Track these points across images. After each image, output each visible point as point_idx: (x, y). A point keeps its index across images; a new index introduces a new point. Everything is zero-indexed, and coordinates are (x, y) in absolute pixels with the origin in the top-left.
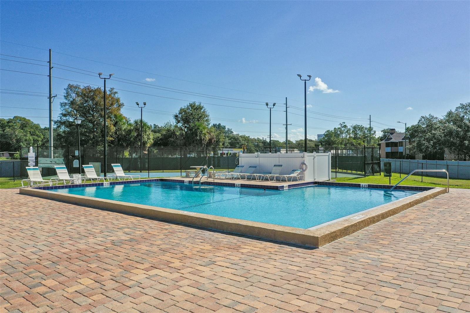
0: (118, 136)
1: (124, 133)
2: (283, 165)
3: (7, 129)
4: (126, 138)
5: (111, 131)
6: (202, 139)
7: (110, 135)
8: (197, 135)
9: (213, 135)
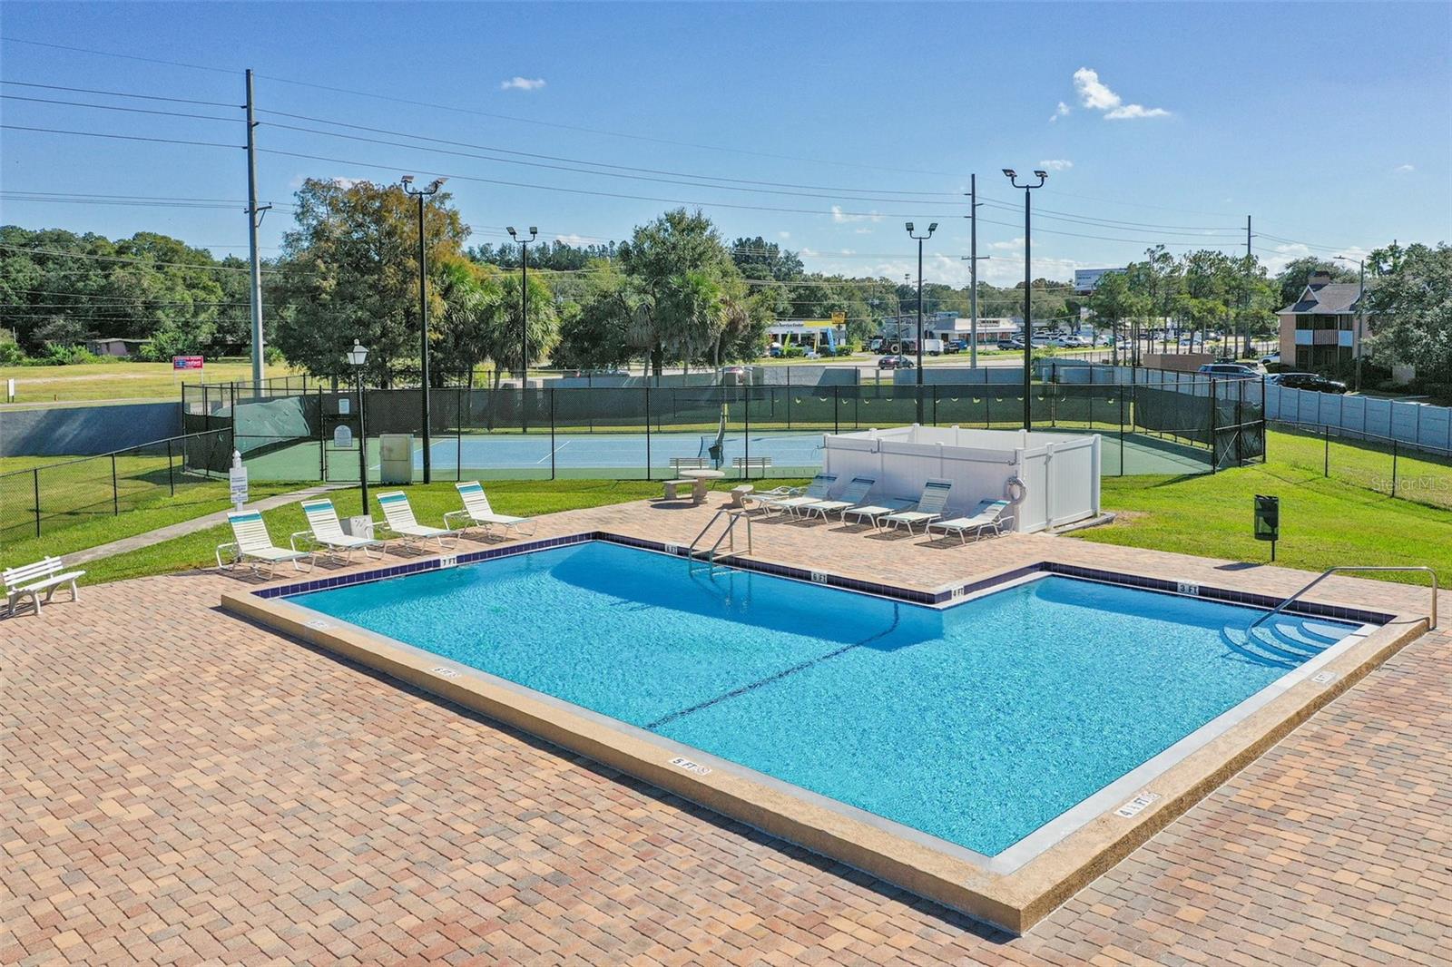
0: (457, 326)
1: (472, 317)
2: (952, 484)
3: (118, 273)
4: (480, 330)
5: (435, 314)
6: (708, 322)
7: (433, 326)
8: (691, 312)
9: (742, 311)
